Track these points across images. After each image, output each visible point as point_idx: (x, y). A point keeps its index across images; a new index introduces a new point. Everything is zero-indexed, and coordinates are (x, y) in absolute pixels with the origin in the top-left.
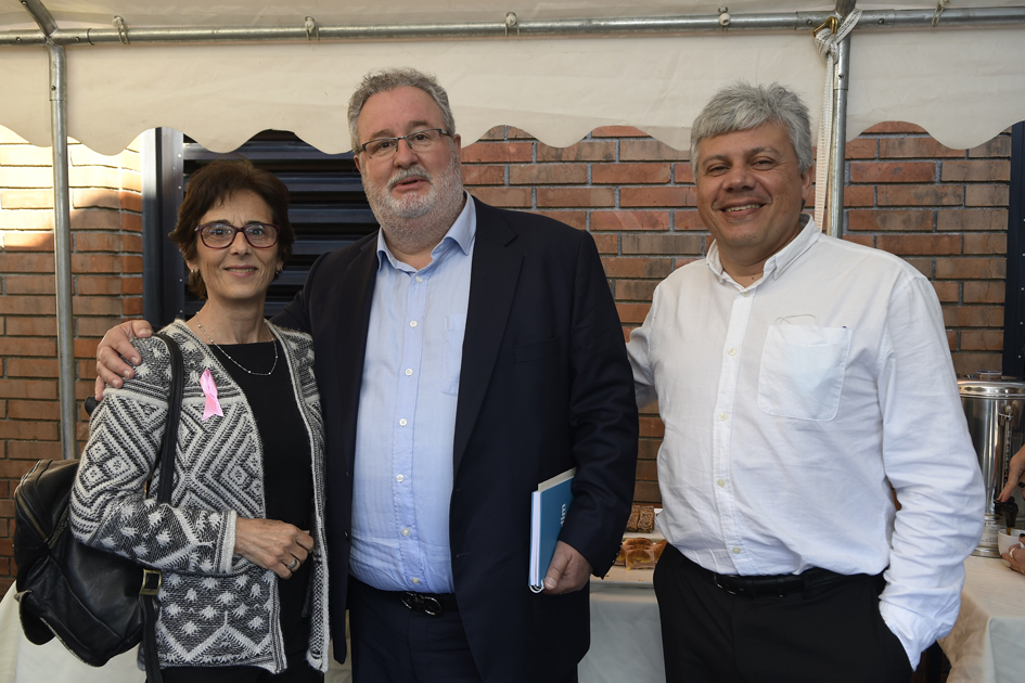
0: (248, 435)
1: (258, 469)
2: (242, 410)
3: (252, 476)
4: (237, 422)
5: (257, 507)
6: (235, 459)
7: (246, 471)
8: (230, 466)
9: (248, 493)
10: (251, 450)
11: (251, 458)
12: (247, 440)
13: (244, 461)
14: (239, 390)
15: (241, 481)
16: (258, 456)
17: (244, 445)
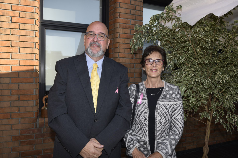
0: (146, 109)
1: (147, 118)
2: (145, 103)
3: (146, 119)
4: (144, 106)
5: (146, 127)
6: (142, 114)
7: (144, 117)
8: (141, 115)
9: (144, 123)
10: (146, 113)
11: (146, 115)
12: (145, 110)
13: (144, 115)
14: (147, 99)
15: (143, 120)
16: (147, 114)
17: (144, 111)
